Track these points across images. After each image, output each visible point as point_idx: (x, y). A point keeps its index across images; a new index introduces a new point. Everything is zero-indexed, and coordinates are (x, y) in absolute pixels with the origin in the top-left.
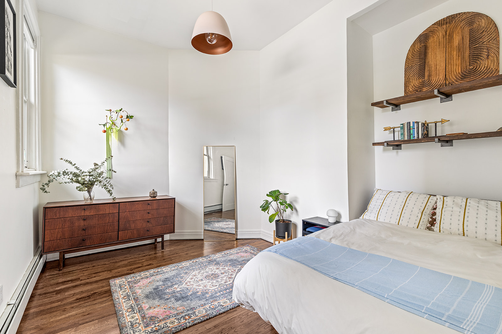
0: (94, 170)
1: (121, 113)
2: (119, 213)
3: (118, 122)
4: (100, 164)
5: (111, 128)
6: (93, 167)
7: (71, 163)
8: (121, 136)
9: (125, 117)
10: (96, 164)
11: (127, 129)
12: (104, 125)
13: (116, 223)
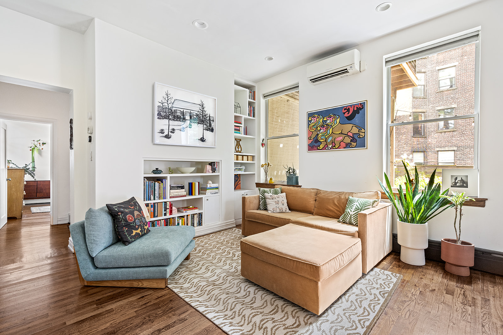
0: (26, 167)
1: (40, 142)
2: (37, 185)
3: (38, 146)
4: (28, 165)
5: (34, 148)
6: (25, 166)
7: (14, 164)
8: (40, 152)
9: (41, 143)
10: (26, 165)
11: (43, 149)
12: (31, 147)
13: (36, 190)
